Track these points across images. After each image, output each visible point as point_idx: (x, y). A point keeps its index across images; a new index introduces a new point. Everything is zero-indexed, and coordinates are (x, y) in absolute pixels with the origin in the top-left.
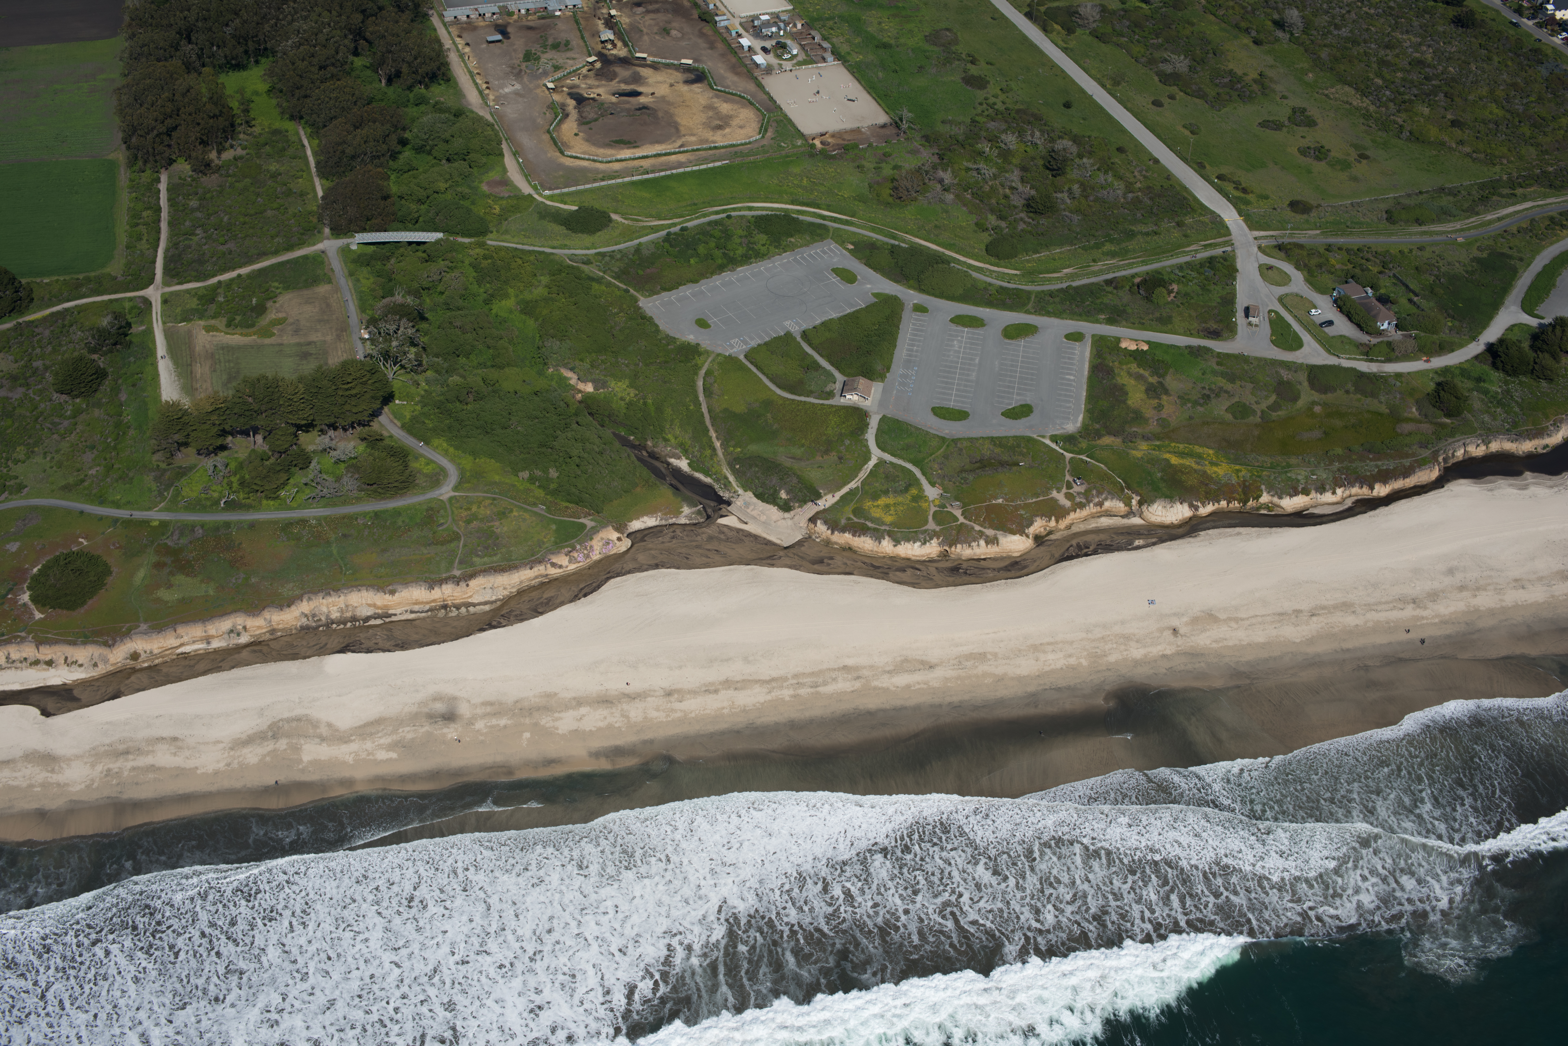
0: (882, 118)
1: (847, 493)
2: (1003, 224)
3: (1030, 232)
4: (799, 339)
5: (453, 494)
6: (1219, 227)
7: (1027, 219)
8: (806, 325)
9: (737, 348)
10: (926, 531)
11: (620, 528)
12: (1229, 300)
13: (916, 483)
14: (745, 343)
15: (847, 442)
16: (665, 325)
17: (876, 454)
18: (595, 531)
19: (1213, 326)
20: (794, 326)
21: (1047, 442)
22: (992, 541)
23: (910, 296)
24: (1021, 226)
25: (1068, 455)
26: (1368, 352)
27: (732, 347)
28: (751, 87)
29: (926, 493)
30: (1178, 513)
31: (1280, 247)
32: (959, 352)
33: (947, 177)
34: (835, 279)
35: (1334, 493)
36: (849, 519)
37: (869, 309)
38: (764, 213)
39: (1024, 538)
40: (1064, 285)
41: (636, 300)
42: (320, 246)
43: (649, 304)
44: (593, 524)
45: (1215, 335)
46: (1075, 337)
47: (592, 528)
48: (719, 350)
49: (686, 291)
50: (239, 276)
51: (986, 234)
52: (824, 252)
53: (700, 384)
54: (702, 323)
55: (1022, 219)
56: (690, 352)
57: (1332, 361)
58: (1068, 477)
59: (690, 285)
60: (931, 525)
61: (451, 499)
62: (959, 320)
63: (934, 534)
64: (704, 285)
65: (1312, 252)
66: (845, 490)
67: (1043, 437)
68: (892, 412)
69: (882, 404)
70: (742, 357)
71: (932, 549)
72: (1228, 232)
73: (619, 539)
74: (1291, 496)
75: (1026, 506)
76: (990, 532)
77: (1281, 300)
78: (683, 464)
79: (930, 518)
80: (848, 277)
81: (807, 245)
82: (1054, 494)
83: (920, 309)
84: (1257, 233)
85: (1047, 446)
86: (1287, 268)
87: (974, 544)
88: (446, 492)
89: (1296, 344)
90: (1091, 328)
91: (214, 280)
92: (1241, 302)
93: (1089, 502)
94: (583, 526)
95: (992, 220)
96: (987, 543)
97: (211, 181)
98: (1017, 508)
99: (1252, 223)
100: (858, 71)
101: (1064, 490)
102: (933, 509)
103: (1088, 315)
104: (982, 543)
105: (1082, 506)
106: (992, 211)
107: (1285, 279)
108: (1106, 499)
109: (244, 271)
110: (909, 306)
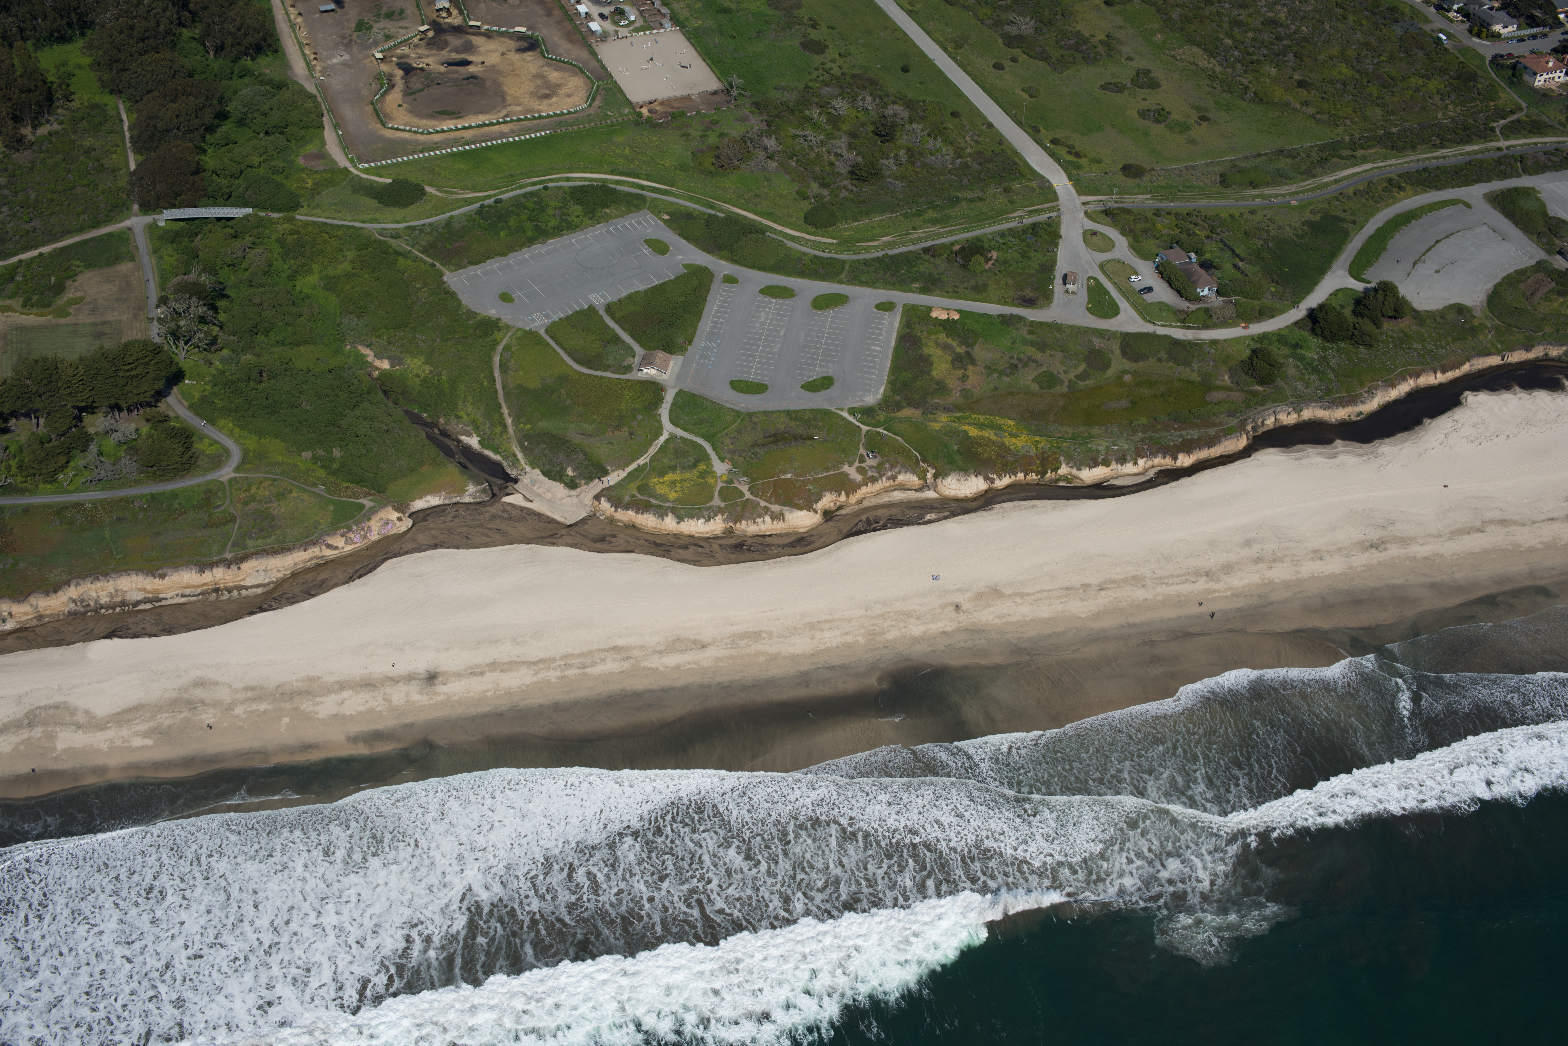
0: (714, 84)
1: (635, 470)
2: (825, 192)
3: (852, 200)
4: (602, 312)
5: (233, 475)
6: (1048, 192)
7: (850, 187)
8: (612, 298)
9: (538, 322)
10: (710, 507)
11: (401, 508)
12: (1048, 268)
13: (706, 458)
14: (547, 316)
15: (640, 417)
16: (467, 300)
17: (668, 429)
18: (373, 511)
19: (1029, 293)
20: (599, 300)
21: (845, 414)
22: (778, 517)
23: (721, 266)
24: (844, 194)
25: (865, 428)
26: (1185, 319)
27: (534, 321)
28: (584, 54)
29: (715, 469)
30: (974, 485)
31: (1107, 212)
32: (765, 324)
33: (771, 143)
34: (646, 250)
35: (1135, 464)
36: (633, 496)
37: (678, 280)
38: (581, 183)
39: (811, 513)
40: (880, 254)
41: (441, 275)
42: (127, 223)
43: (454, 279)
44: (372, 504)
45: (1029, 303)
46: (886, 307)
47: (371, 508)
48: (520, 325)
49: (493, 264)
50: (41, 254)
51: (806, 202)
52: (639, 223)
53: (497, 359)
54: (506, 298)
55: (845, 187)
56: (491, 326)
57: (1148, 328)
58: (862, 451)
59: (498, 258)
60: (717, 502)
61: (231, 480)
62: (769, 291)
63: (719, 511)
64: (512, 259)
65: (1140, 217)
66: (634, 466)
67: (841, 409)
68: (689, 386)
69: (680, 377)
70: (542, 332)
71: (717, 526)
72: (1055, 197)
73: (399, 519)
74: (1091, 467)
75: (816, 480)
76: (776, 508)
77: (1102, 267)
78: (473, 442)
79: (716, 494)
80: (659, 247)
81: (622, 216)
82: (846, 468)
83: (730, 280)
84: (1085, 198)
85: (844, 419)
86: (1113, 233)
87: (759, 520)
88: (226, 473)
89: (1113, 311)
90: (902, 298)
91: (15, 259)
92: (1061, 268)
93: (881, 476)
94: (362, 506)
95: (815, 187)
96: (773, 519)
97: (23, 157)
98: (805, 483)
99: (1081, 188)
100: (695, 38)
101: (856, 464)
102: (720, 485)
103: (902, 284)
104: (768, 519)
105: (874, 480)
106: (815, 179)
107: (1109, 245)
108: (899, 473)
109: (46, 249)
110: (719, 277)
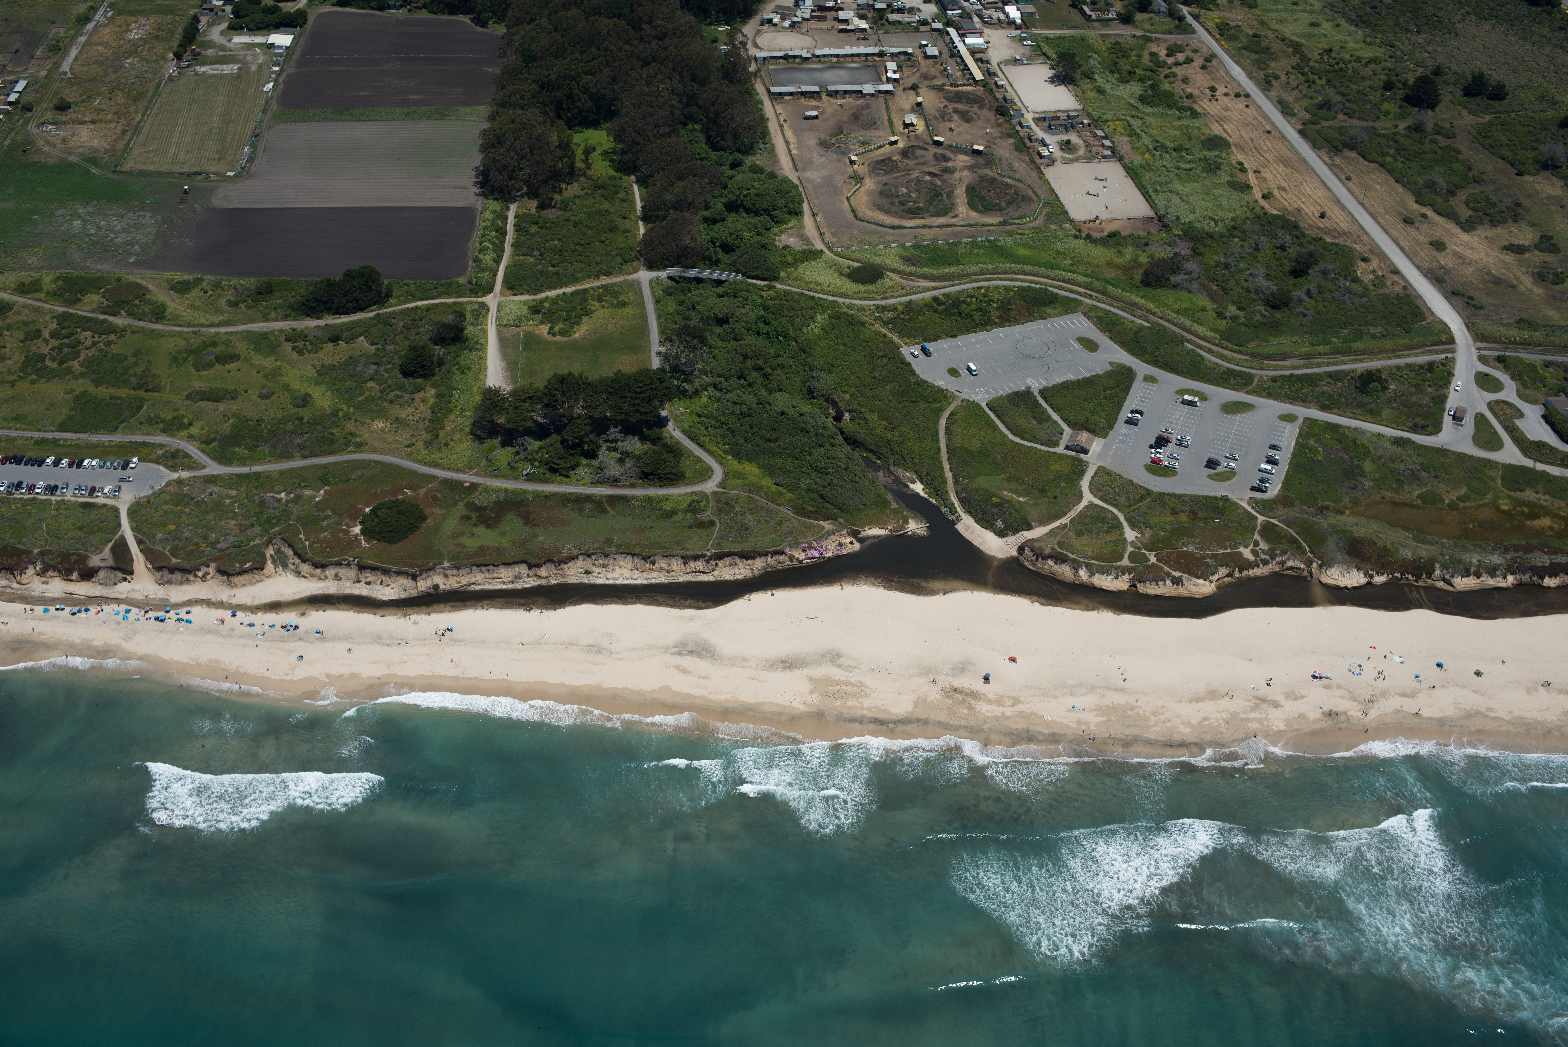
0: (1147, 211)
1: (1056, 528)
2: (1241, 314)
3: (1265, 324)
4: (1036, 393)
5: (716, 489)
6: (1445, 336)
7: (1264, 312)
8: (1046, 384)
9: (981, 396)
10: (1120, 566)
11: (853, 533)
12: (1440, 402)
13: (1119, 525)
14: (989, 392)
15: (1063, 484)
16: (922, 372)
17: (1088, 498)
18: (831, 533)
19: (1420, 421)
20: (1035, 383)
21: (1245, 505)
22: (1178, 582)
23: (1142, 367)
24: (1258, 317)
25: (1261, 518)
27: (977, 395)
28: (1033, 174)
29: (1126, 536)
30: (1354, 579)
31: (1500, 359)
32: (1178, 420)
33: (1196, 267)
34: (1078, 347)
35: (1505, 578)
36: (1053, 549)
37: (1105, 375)
38: (1025, 284)
39: (1207, 583)
40: (1287, 373)
41: (899, 347)
42: (635, 276)
43: (910, 351)
44: (830, 527)
45: (1420, 429)
46: (1289, 418)
47: (829, 530)
48: (965, 396)
50: (564, 294)
51: (1224, 322)
52: (1073, 324)
53: (943, 422)
54: (953, 372)
55: (1259, 312)
56: (939, 395)
57: (1529, 463)
58: (1257, 537)
59: (950, 339)
60: (1125, 562)
61: (713, 493)
63: (1127, 571)
64: (960, 341)
65: (1531, 367)
66: (1055, 525)
67: (1242, 499)
68: (1108, 464)
69: (1101, 455)
70: (984, 404)
71: (1123, 583)
72: (1451, 341)
73: (851, 543)
74: (1463, 576)
75: (1214, 556)
76: (1177, 574)
77: (1490, 405)
78: (917, 488)
79: (1126, 556)
80: (1090, 345)
81: (1058, 316)
82: (1242, 549)
83: (1150, 380)
84: (1479, 344)
85: (1244, 508)
86: (1503, 377)
87: (1161, 583)
88: (710, 486)
89: (1496, 445)
90: (1304, 412)
91: (543, 295)
92: (1452, 402)
93: (1273, 559)
94: (822, 528)
95: (1232, 310)
96: (1173, 583)
97: (551, 214)
98: (1205, 557)
99: (1477, 335)
100: (1133, 171)
101: (1251, 547)
102: (1130, 549)
103: (1304, 400)
104: (1168, 582)
105: (1265, 562)
106: (1234, 303)
107: (1499, 387)
108: (1289, 559)
110: (1140, 376)
